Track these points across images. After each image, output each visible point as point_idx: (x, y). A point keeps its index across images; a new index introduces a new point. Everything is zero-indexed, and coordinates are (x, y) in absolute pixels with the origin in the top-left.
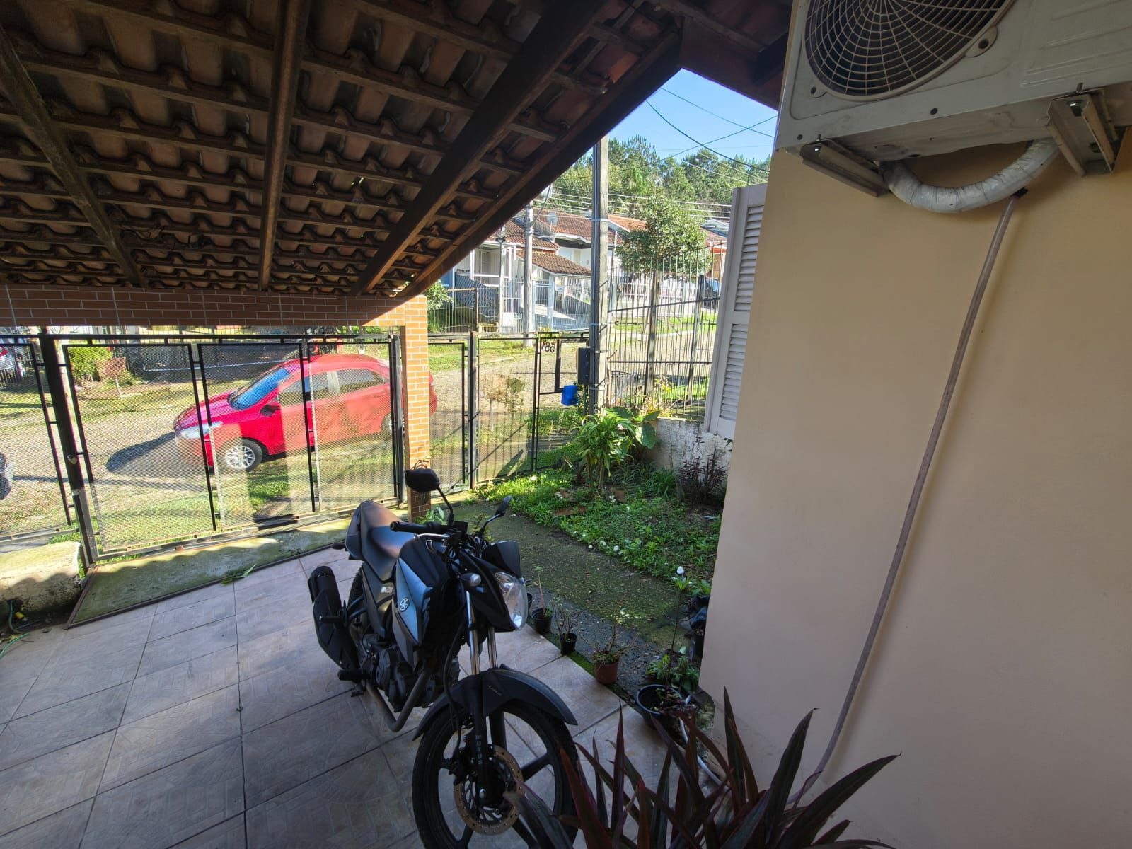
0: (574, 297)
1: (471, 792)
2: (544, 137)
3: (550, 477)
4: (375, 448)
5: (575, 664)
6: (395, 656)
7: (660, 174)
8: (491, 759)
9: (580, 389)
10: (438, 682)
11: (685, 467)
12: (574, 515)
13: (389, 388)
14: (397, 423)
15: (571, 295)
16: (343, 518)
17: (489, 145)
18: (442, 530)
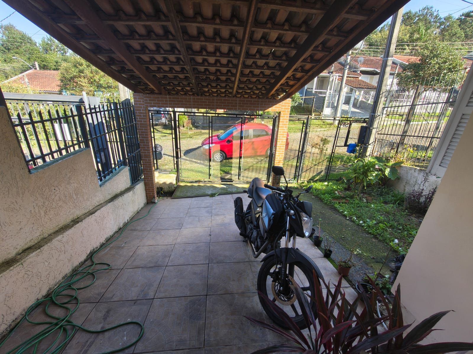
0: (365, 101)
1: (278, 287)
2: (361, 18)
3: (334, 184)
4: (262, 160)
5: (329, 262)
6: (259, 233)
7: (438, 27)
8: (287, 279)
9: (358, 146)
10: (272, 247)
11: (413, 192)
12: (342, 203)
13: (271, 138)
14: (272, 151)
15: (364, 100)
16: (247, 184)
17: (331, 27)
18: (282, 191)
